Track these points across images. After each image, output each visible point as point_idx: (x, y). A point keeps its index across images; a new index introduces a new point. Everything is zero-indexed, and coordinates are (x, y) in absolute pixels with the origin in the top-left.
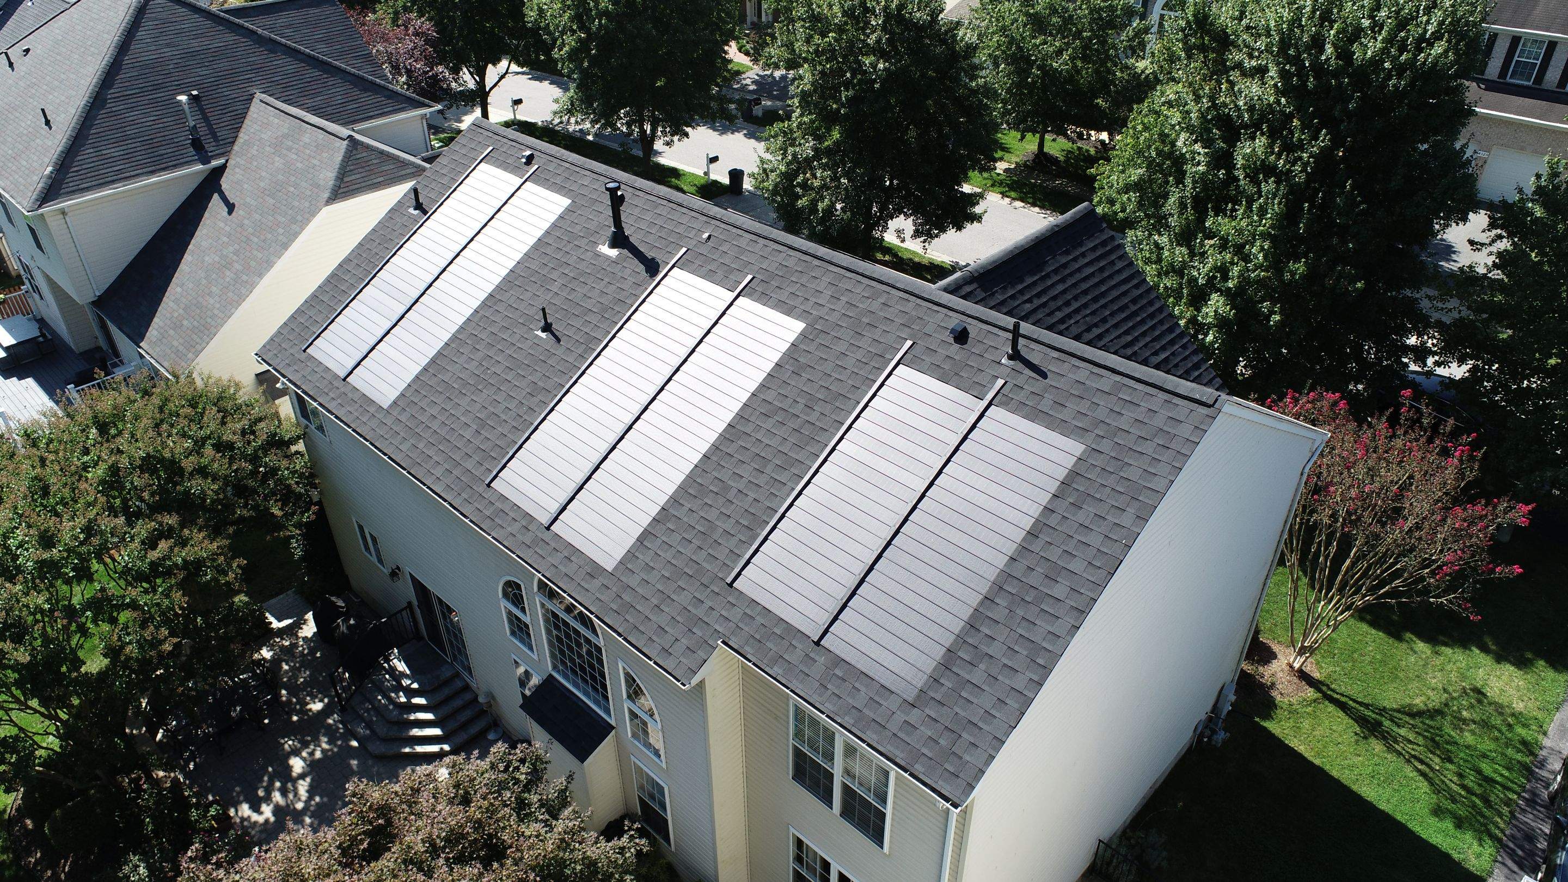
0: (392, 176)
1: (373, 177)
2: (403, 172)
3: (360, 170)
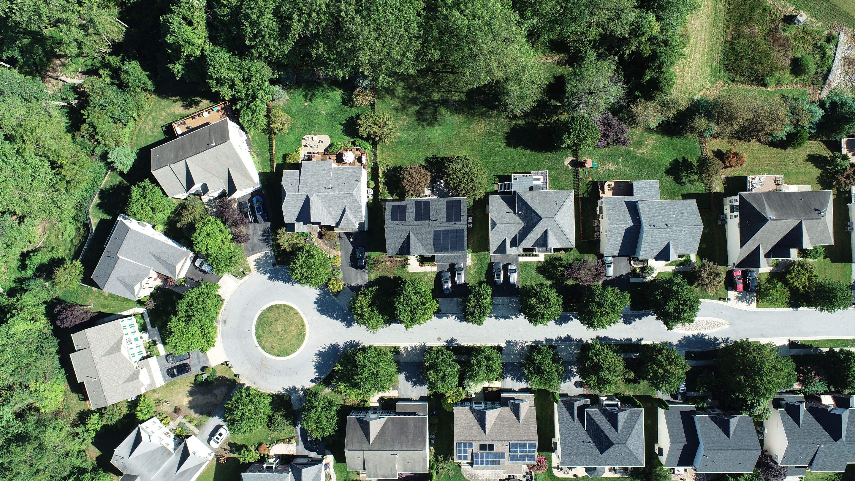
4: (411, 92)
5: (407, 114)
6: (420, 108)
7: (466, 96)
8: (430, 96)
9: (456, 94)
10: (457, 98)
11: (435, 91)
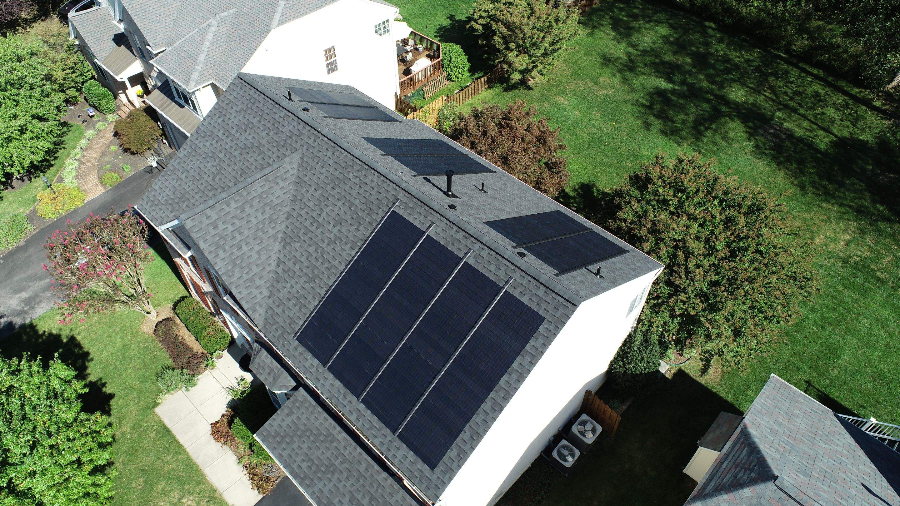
0: (718, 475)
1: (731, 464)
2: (713, 483)
3: (744, 461)
4: (675, 53)
5: (625, 81)
6: (673, 91)
7: (834, 144)
8: (721, 86)
9: (805, 124)
10: (799, 133)
11: (744, 85)
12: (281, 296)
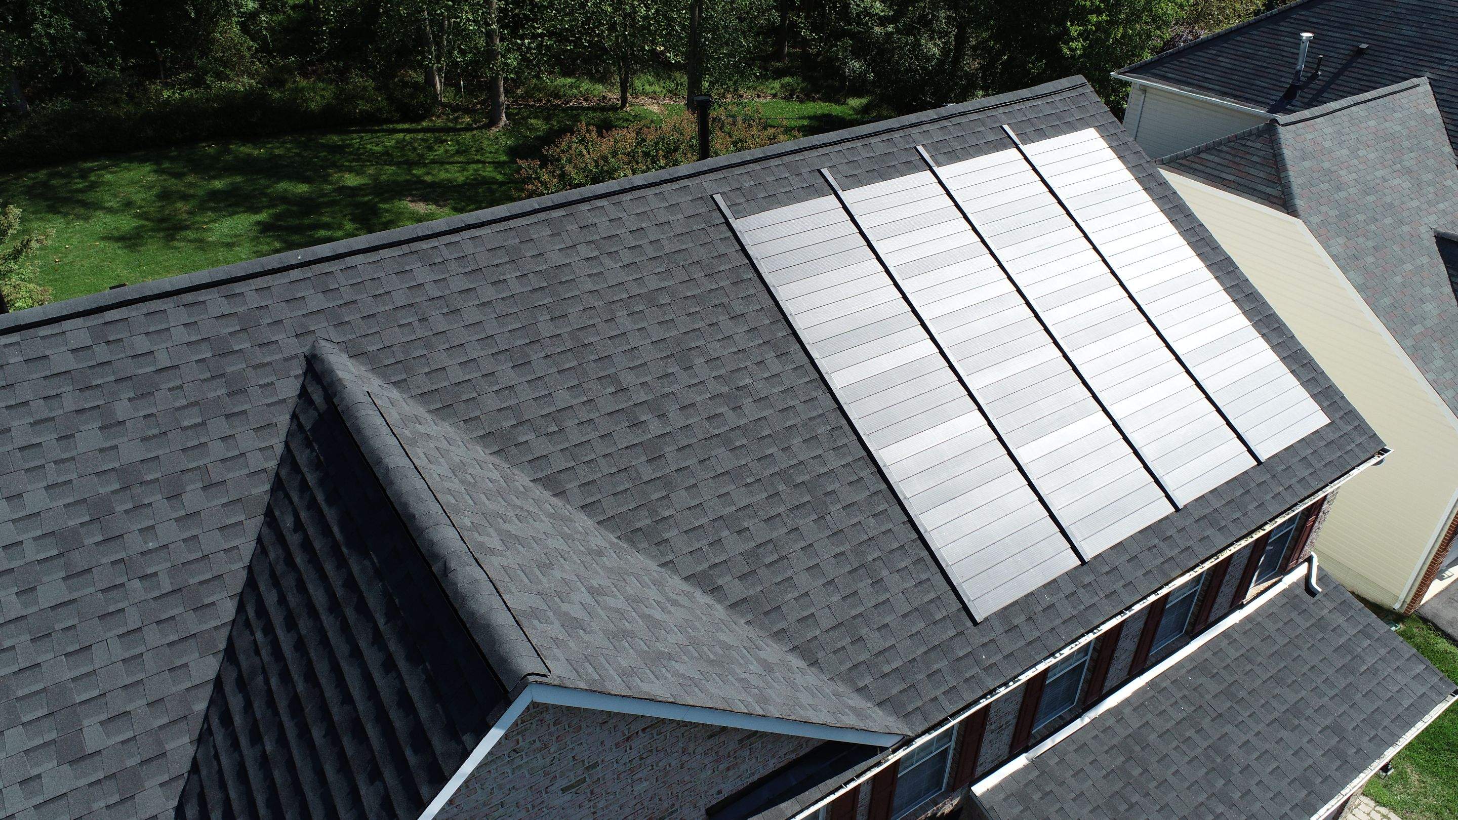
2: (1262, 188)
3: (1231, 157)
12: (826, 620)
